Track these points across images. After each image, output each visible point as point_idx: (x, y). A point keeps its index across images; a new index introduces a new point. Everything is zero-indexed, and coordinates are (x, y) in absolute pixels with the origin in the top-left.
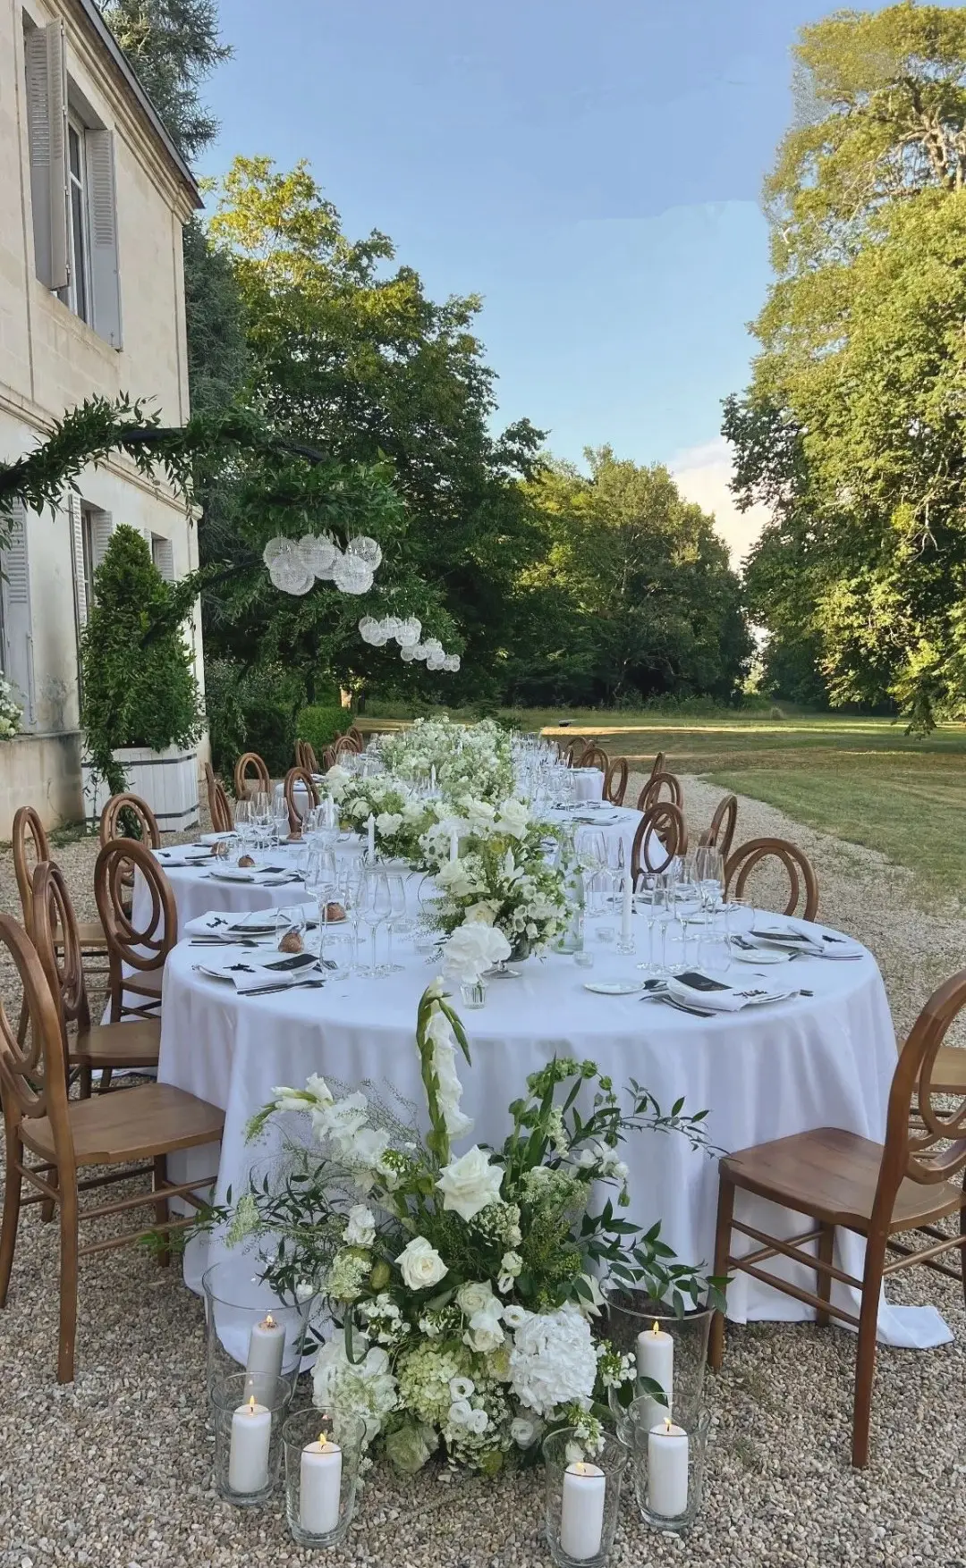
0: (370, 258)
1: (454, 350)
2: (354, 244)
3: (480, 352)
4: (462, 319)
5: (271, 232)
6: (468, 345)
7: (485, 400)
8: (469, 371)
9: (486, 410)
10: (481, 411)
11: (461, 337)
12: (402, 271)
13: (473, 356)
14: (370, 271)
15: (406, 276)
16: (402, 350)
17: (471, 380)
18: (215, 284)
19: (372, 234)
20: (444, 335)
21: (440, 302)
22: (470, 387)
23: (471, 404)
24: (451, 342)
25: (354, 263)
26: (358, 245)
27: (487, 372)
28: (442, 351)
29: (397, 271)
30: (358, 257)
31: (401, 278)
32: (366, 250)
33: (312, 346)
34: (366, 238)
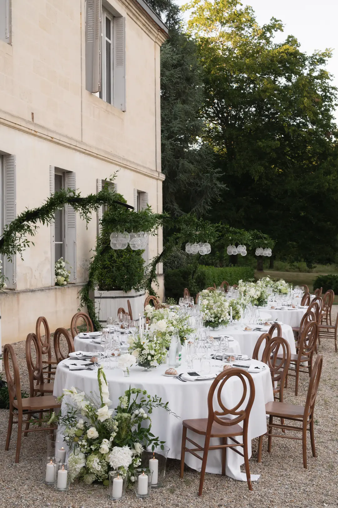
0: (271, 32)
1: (317, 78)
2: (262, 27)
3: (331, 78)
4: (322, 61)
5: (218, 23)
6: (323, 75)
7: (333, 103)
8: (325, 90)
9: (333, 109)
10: (331, 109)
11: (321, 70)
12: (289, 37)
13: (327, 81)
14: (271, 39)
15: (291, 41)
16: (289, 79)
17: (326, 93)
18: (188, 58)
19: (271, 20)
20: (312, 70)
21: (309, 54)
22: (326, 96)
23: (326, 105)
24: (315, 74)
25: (262, 36)
26: (264, 27)
27: (333, 88)
28: (311, 79)
29: (286, 38)
30: (264, 33)
31: (288, 42)
32: (269, 29)
33: (240, 81)
34: (268, 23)
